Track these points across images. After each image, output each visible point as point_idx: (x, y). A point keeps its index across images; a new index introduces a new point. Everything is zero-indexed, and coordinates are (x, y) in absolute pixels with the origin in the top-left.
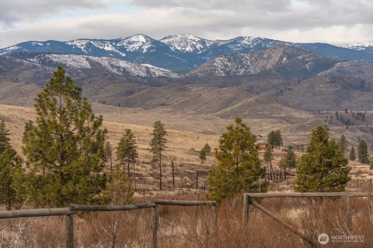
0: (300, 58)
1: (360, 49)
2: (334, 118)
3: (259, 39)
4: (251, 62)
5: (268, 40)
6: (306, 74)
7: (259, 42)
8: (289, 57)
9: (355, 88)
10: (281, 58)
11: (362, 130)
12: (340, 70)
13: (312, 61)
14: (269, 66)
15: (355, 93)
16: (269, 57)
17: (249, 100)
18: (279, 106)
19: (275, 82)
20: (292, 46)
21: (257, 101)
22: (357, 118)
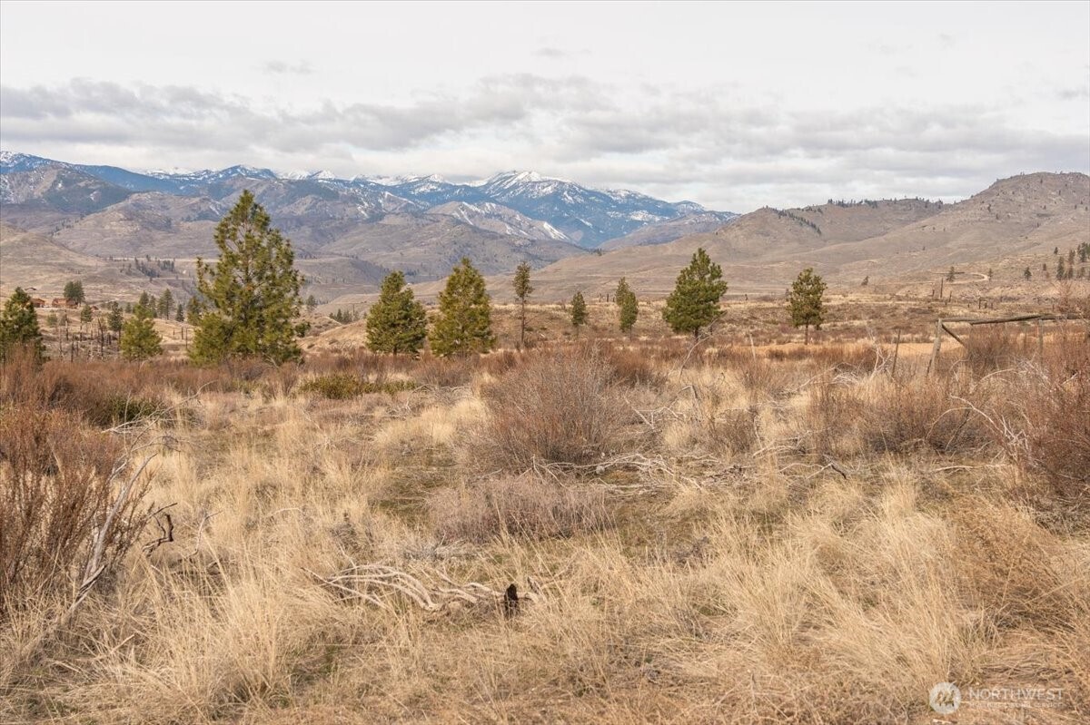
0: (82, 184)
1: (163, 177)
2: (134, 267)
3: (22, 155)
4: (11, 187)
5: (35, 157)
6: (89, 209)
7: (22, 160)
8: (66, 183)
9: (159, 229)
10: (55, 184)
11: (170, 283)
12: (137, 204)
13: (100, 189)
14: (38, 192)
15: (159, 235)
16: (37, 182)
17: (12, 240)
18: (56, 248)
19: (49, 216)
20: (71, 168)
21: (24, 240)
22: (164, 268)
